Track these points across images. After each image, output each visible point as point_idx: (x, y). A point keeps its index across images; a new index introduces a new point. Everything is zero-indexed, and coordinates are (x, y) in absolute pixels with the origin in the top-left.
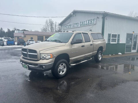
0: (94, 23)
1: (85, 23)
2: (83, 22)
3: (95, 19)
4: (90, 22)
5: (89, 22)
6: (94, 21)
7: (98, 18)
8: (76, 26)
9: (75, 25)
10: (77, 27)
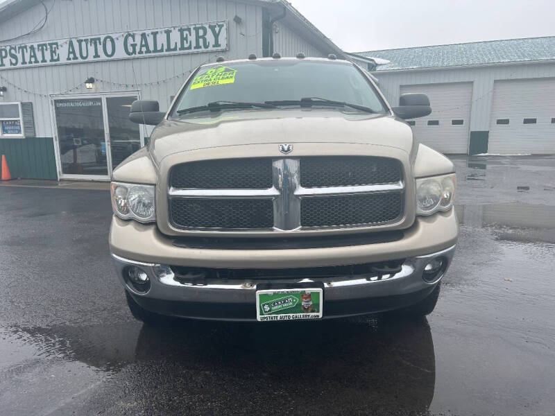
0: (217, 44)
1: (162, 39)
2: (143, 36)
3: (221, 27)
4: (192, 38)
5: (183, 39)
6: (216, 36)
7: (238, 20)
8: (97, 56)
9: (92, 49)
10: (103, 57)
